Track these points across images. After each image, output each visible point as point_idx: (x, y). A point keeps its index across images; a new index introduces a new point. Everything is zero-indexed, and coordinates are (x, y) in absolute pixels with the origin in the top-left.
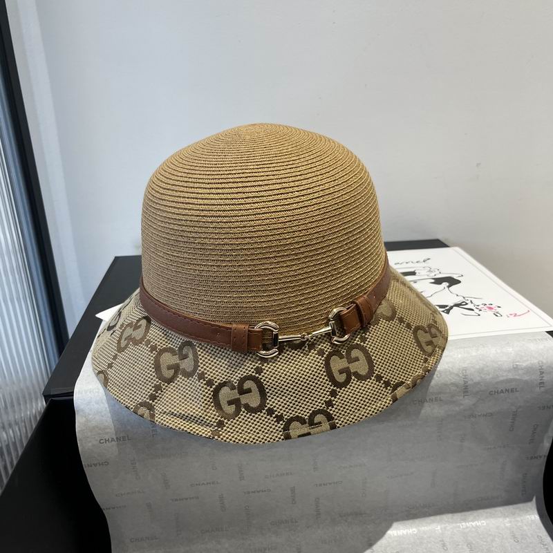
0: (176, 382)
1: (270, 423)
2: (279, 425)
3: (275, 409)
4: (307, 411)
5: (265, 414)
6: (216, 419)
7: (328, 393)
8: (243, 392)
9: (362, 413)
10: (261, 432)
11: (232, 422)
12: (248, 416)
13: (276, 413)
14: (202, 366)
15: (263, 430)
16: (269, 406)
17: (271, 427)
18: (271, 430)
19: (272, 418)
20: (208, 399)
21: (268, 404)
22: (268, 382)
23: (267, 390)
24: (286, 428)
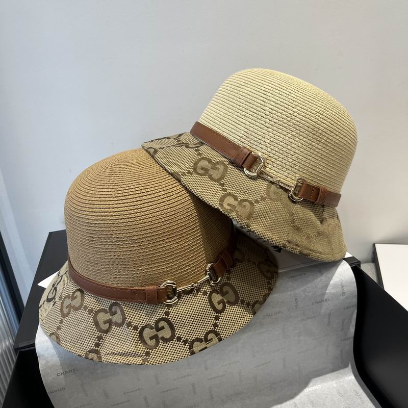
0: (112, 331)
1: (180, 347)
2: (186, 346)
3: (182, 336)
4: (203, 333)
5: (175, 341)
6: (144, 351)
7: (214, 319)
8: (158, 329)
9: (237, 327)
10: (175, 354)
11: (155, 351)
12: (164, 344)
13: (183, 339)
14: (128, 317)
15: (176, 352)
16: (177, 335)
17: (181, 349)
18: (181, 351)
19: (180, 343)
20: (136, 339)
21: (177, 334)
22: (174, 320)
23: (175, 325)
24: (191, 347)
